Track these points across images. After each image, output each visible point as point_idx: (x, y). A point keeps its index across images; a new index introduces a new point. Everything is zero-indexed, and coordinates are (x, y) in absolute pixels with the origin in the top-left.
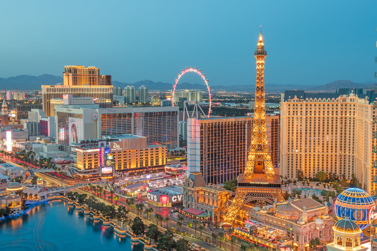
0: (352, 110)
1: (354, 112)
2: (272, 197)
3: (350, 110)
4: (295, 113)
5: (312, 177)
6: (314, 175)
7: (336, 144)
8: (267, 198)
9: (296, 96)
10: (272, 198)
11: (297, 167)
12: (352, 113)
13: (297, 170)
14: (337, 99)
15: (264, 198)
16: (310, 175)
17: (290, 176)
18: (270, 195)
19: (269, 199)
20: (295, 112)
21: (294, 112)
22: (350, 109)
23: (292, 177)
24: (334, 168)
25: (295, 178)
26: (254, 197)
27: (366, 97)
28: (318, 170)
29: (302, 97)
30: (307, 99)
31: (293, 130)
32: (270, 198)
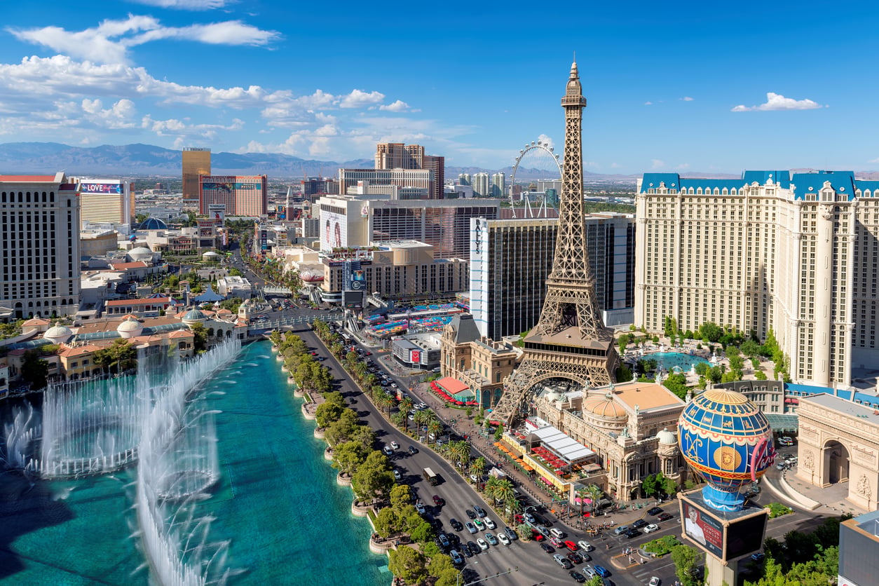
0: (770, 211)
1: (774, 214)
2: (588, 374)
3: (767, 211)
4: (661, 213)
5: (693, 330)
6: (696, 327)
7: (739, 273)
8: (578, 376)
9: (662, 184)
10: (588, 376)
11: (664, 311)
12: (770, 216)
13: (663, 316)
14: (741, 189)
15: (572, 374)
16: (688, 327)
17: (652, 326)
18: (584, 370)
19: (581, 377)
20: (661, 211)
21: (658, 211)
22: (767, 208)
23: (655, 328)
24: (736, 317)
25: (660, 329)
26: (554, 371)
27: (793, 187)
28: (705, 319)
29: (673, 185)
30: (684, 188)
31: (656, 245)
32: (584, 375)
